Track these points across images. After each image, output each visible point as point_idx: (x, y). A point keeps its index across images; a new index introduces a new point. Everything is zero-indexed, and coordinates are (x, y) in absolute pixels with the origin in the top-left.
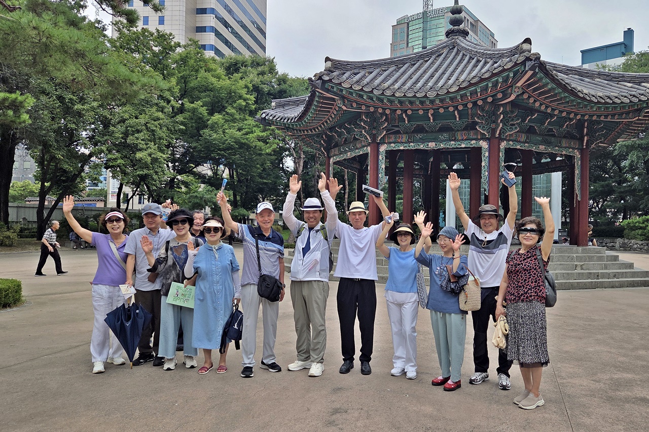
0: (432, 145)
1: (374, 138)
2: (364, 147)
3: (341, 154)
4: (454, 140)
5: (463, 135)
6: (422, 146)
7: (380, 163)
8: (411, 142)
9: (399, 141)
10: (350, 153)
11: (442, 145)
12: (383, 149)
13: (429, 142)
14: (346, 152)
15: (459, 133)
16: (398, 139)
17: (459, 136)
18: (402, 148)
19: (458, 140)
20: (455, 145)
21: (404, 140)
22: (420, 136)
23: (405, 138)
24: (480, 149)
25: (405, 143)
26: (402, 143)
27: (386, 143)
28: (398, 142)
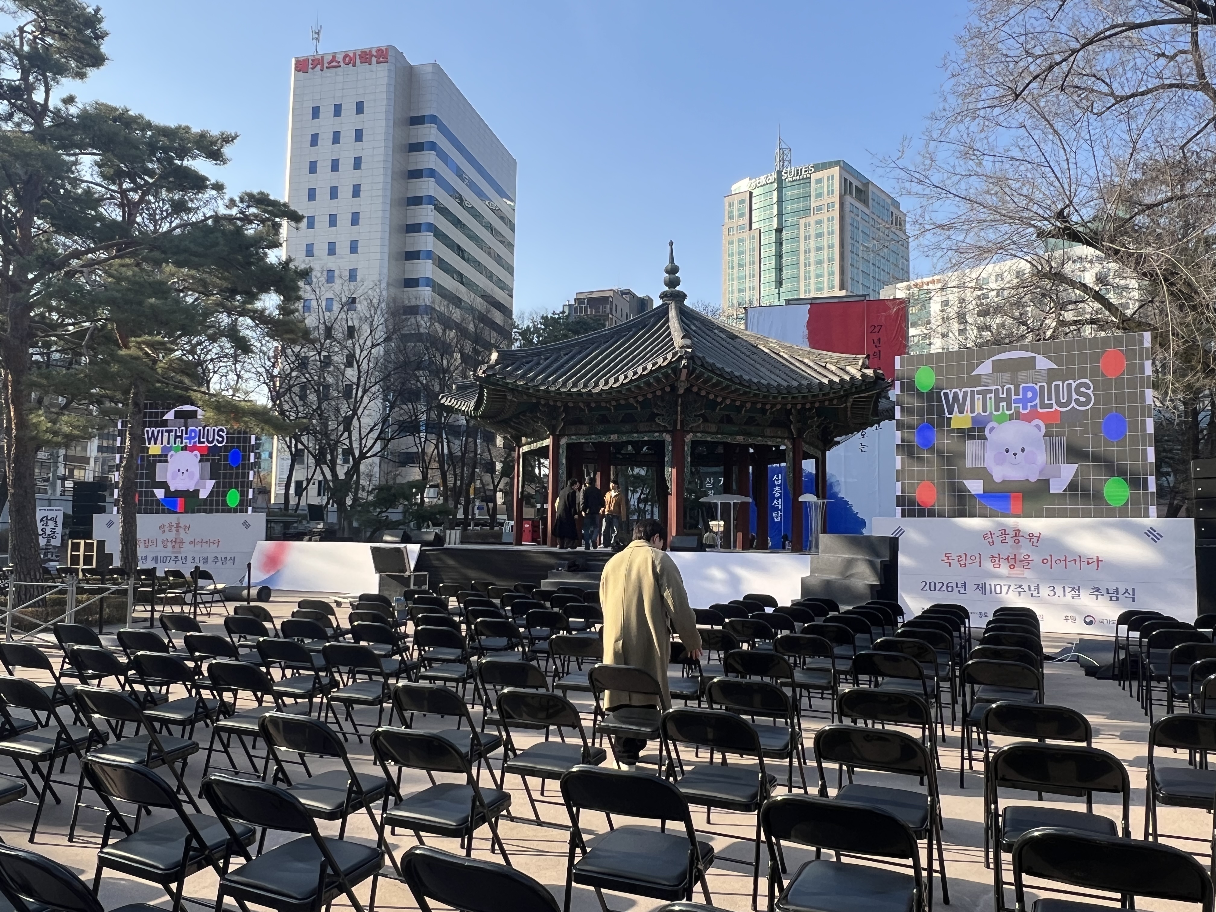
0: (613, 438)
4: (637, 432)
5: (645, 427)
6: (604, 438)
7: (560, 457)
8: (593, 434)
11: (624, 438)
13: (610, 434)
15: (641, 425)
16: (578, 431)
18: (583, 441)
19: (641, 432)
22: (600, 428)
23: (586, 429)
24: (663, 442)
26: (583, 435)
28: (579, 435)
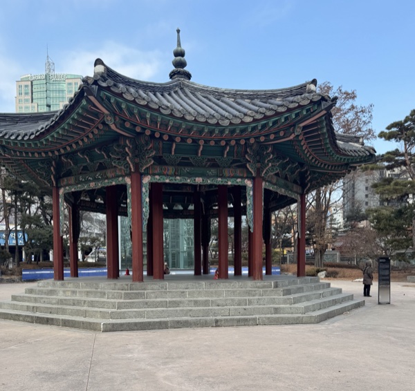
0: (199, 180)
1: (137, 166)
2: (119, 176)
3: (78, 184)
4: (221, 177)
6: (189, 181)
7: (144, 196)
8: (178, 175)
9: (165, 173)
10: (94, 183)
11: (209, 181)
12: (146, 180)
13: (196, 177)
14: (87, 181)
16: (163, 171)
17: (226, 172)
18: (167, 181)
19: (225, 177)
20: (222, 182)
21: (171, 172)
23: (171, 170)
25: (171, 176)
26: (168, 175)
27: (150, 174)
28: (164, 175)
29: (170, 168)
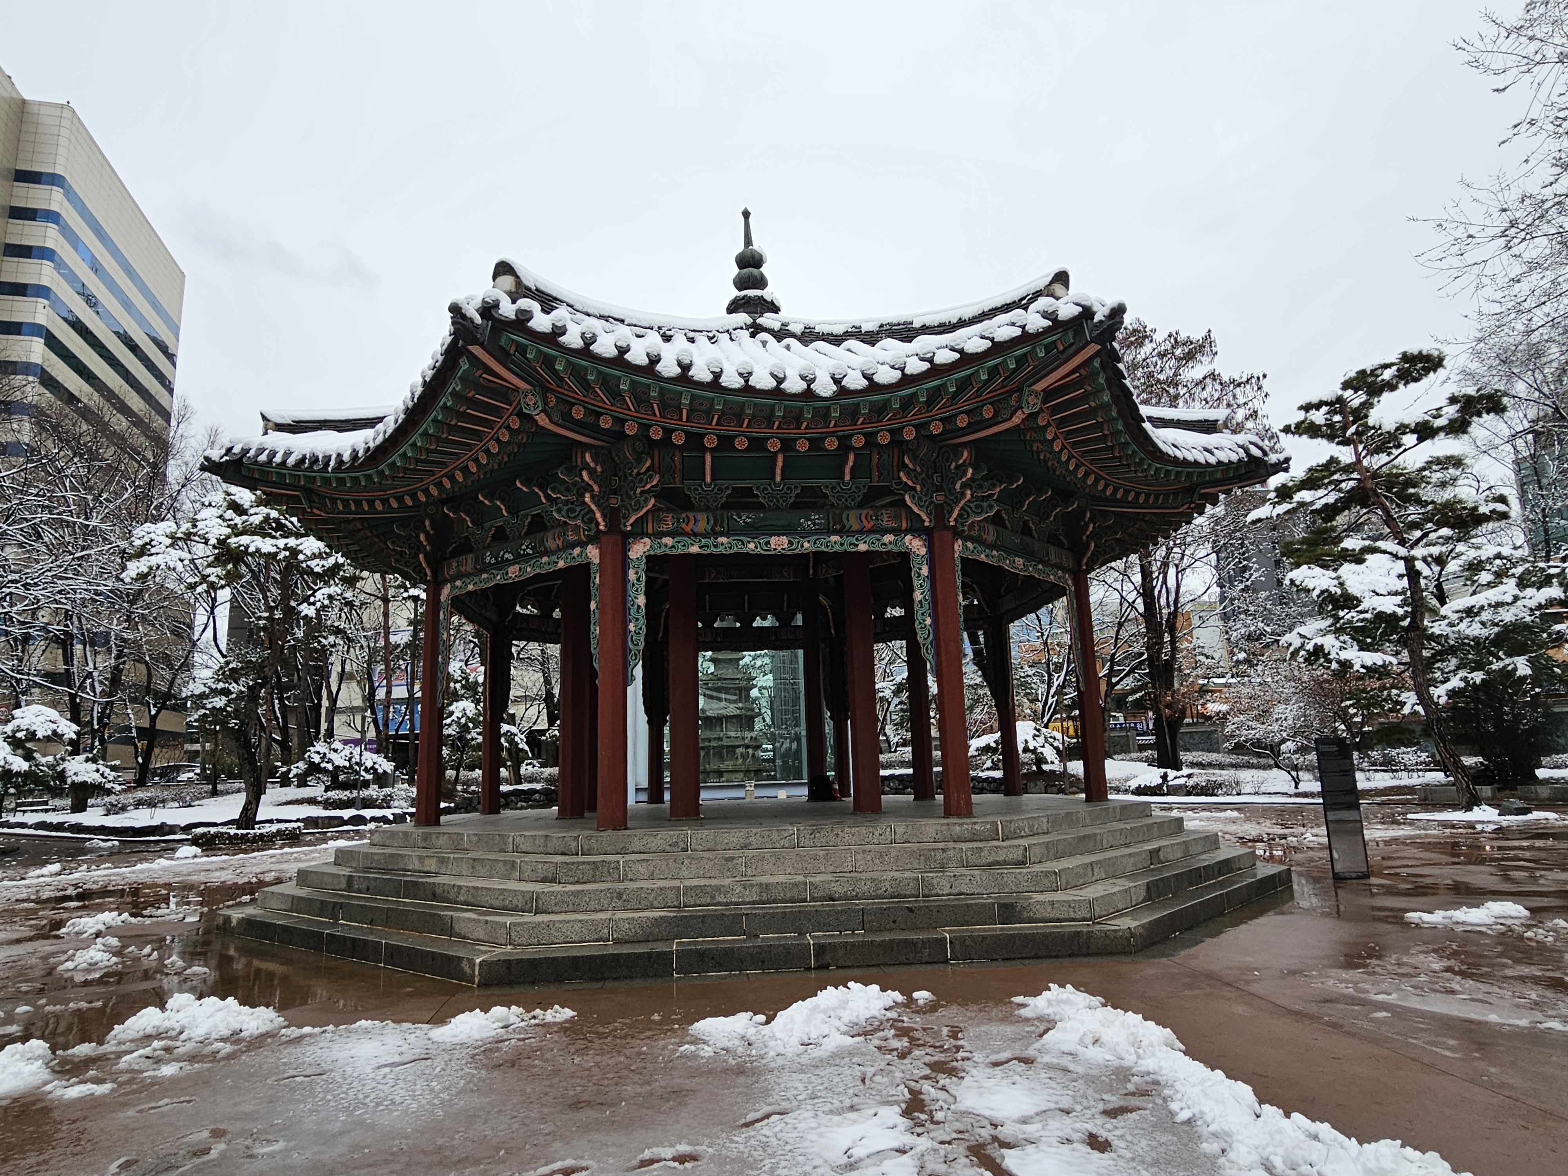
1: (614, 517)
2: (573, 546)
3: (481, 572)
5: (863, 519)
9: (688, 529)
12: (639, 550)
15: (853, 514)
16: (683, 526)
17: (853, 521)
19: (850, 533)
20: (842, 544)
21: (702, 525)
22: (745, 518)
24: (905, 557)
25: (705, 535)
27: (648, 535)
29: (702, 517)
